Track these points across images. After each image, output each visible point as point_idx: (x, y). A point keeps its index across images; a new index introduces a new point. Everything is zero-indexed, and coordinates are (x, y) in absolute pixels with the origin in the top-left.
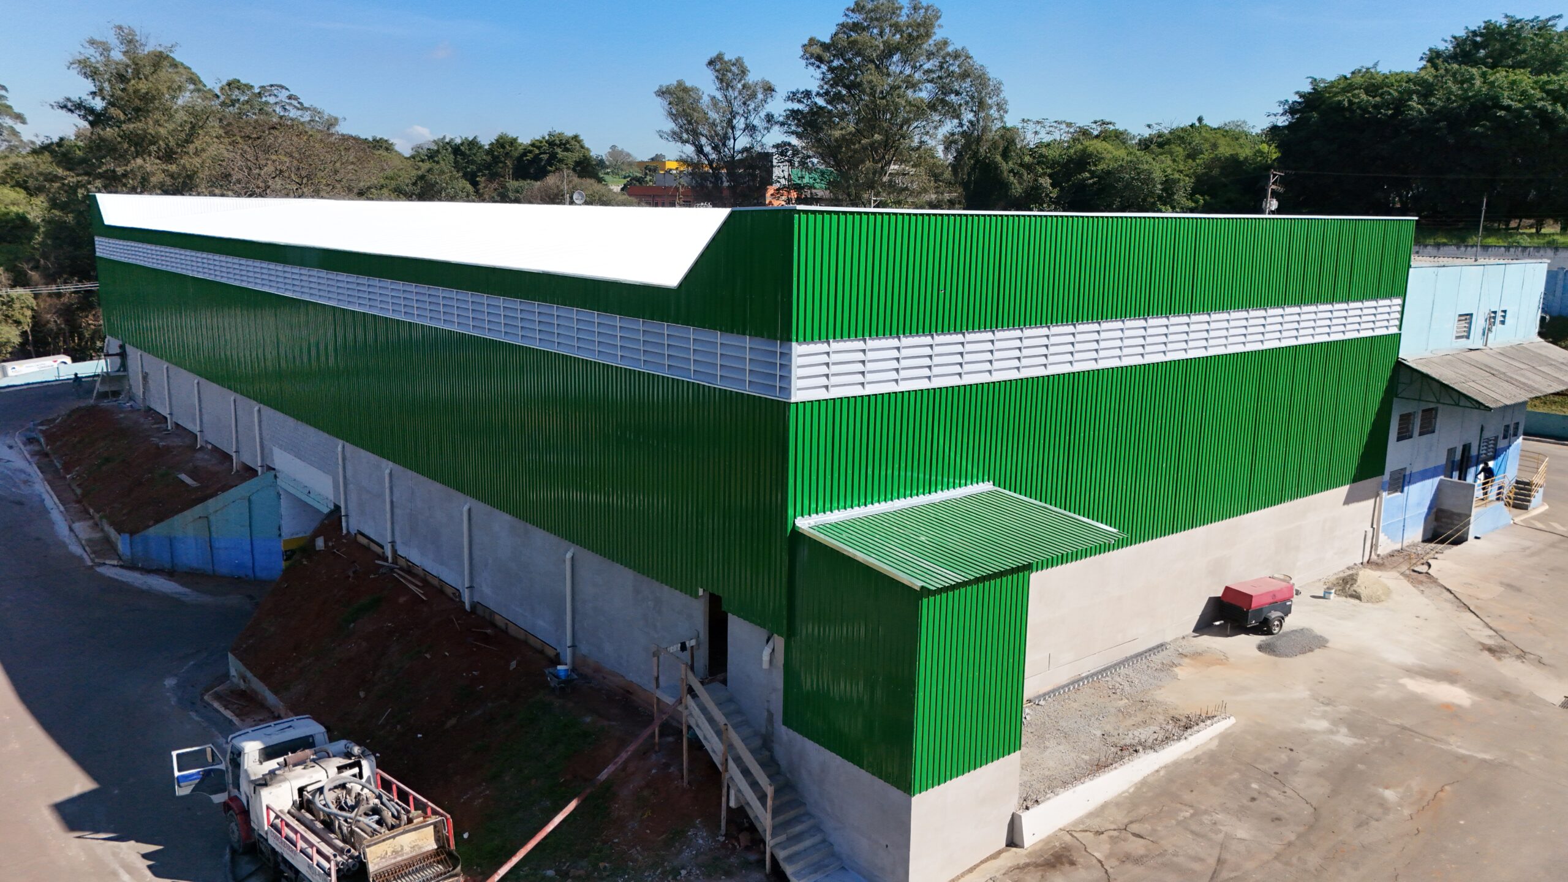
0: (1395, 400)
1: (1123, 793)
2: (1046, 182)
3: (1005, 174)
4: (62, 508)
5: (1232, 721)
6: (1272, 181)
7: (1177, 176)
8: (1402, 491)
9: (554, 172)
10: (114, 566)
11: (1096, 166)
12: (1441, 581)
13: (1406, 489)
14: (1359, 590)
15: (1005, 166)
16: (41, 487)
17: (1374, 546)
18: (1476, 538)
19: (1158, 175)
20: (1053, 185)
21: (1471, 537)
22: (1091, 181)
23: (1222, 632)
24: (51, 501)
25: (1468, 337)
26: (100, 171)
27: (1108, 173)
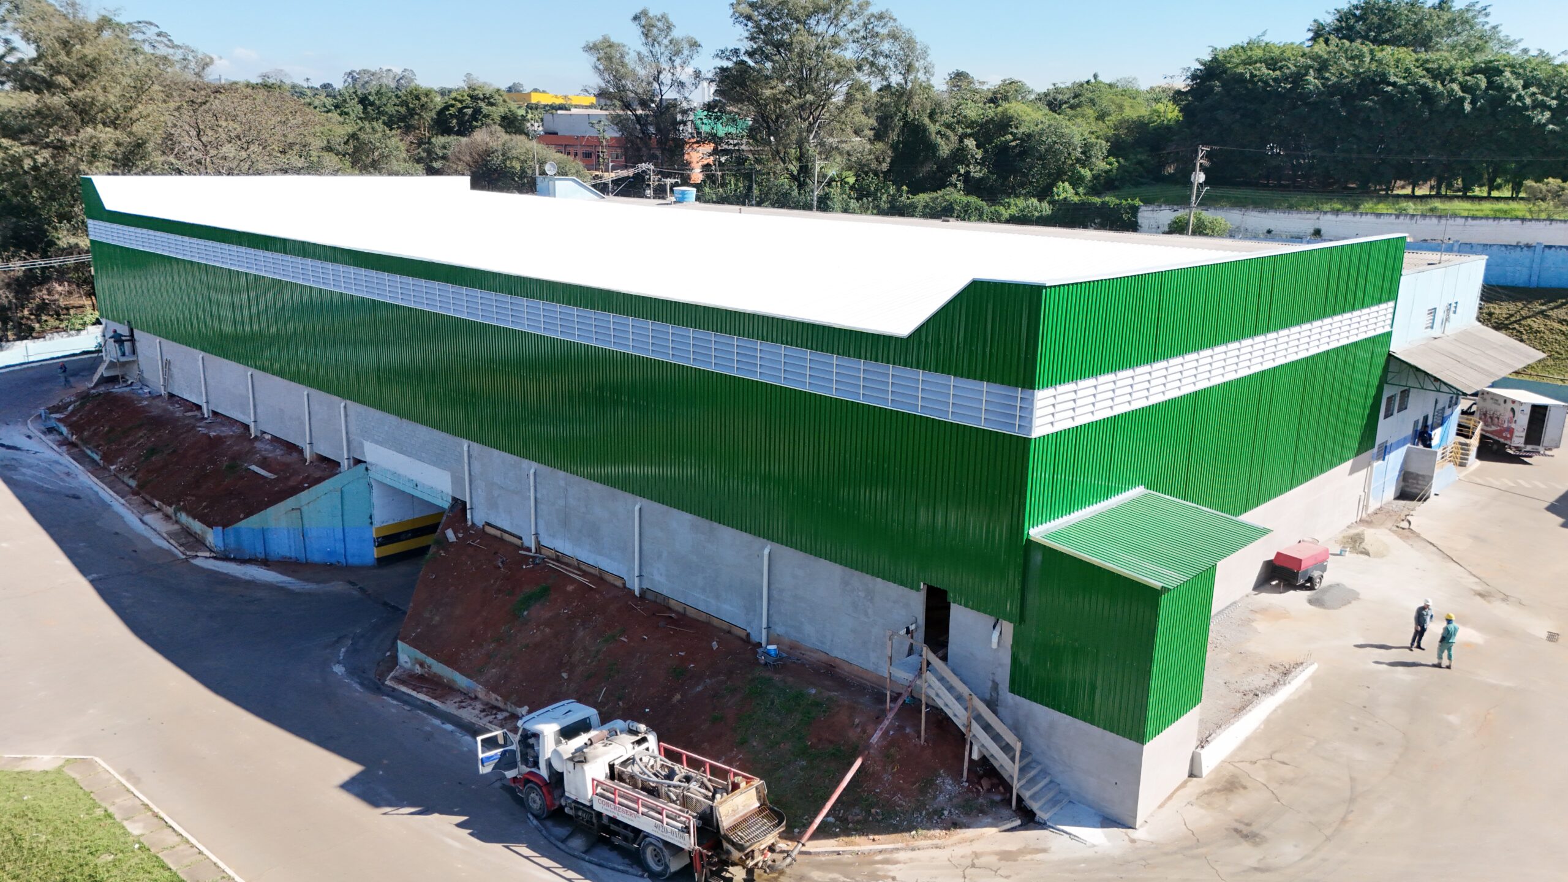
0: (1385, 385)
1: (1257, 729)
2: (971, 143)
3: (933, 136)
4: (122, 501)
5: (1315, 666)
6: (1200, 156)
7: (1093, 140)
8: (1384, 460)
9: (481, 127)
10: (206, 557)
11: (1017, 128)
12: (1423, 536)
13: (1387, 457)
14: (1367, 547)
15: (933, 128)
16: (85, 479)
17: (1366, 507)
18: (1436, 495)
19: (1077, 140)
20: (978, 147)
21: (1432, 495)
22: (1014, 144)
23: (1276, 590)
24: (106, 493)
25: (1432, 327)
26: (48, 140)
27: (1029, 136)
